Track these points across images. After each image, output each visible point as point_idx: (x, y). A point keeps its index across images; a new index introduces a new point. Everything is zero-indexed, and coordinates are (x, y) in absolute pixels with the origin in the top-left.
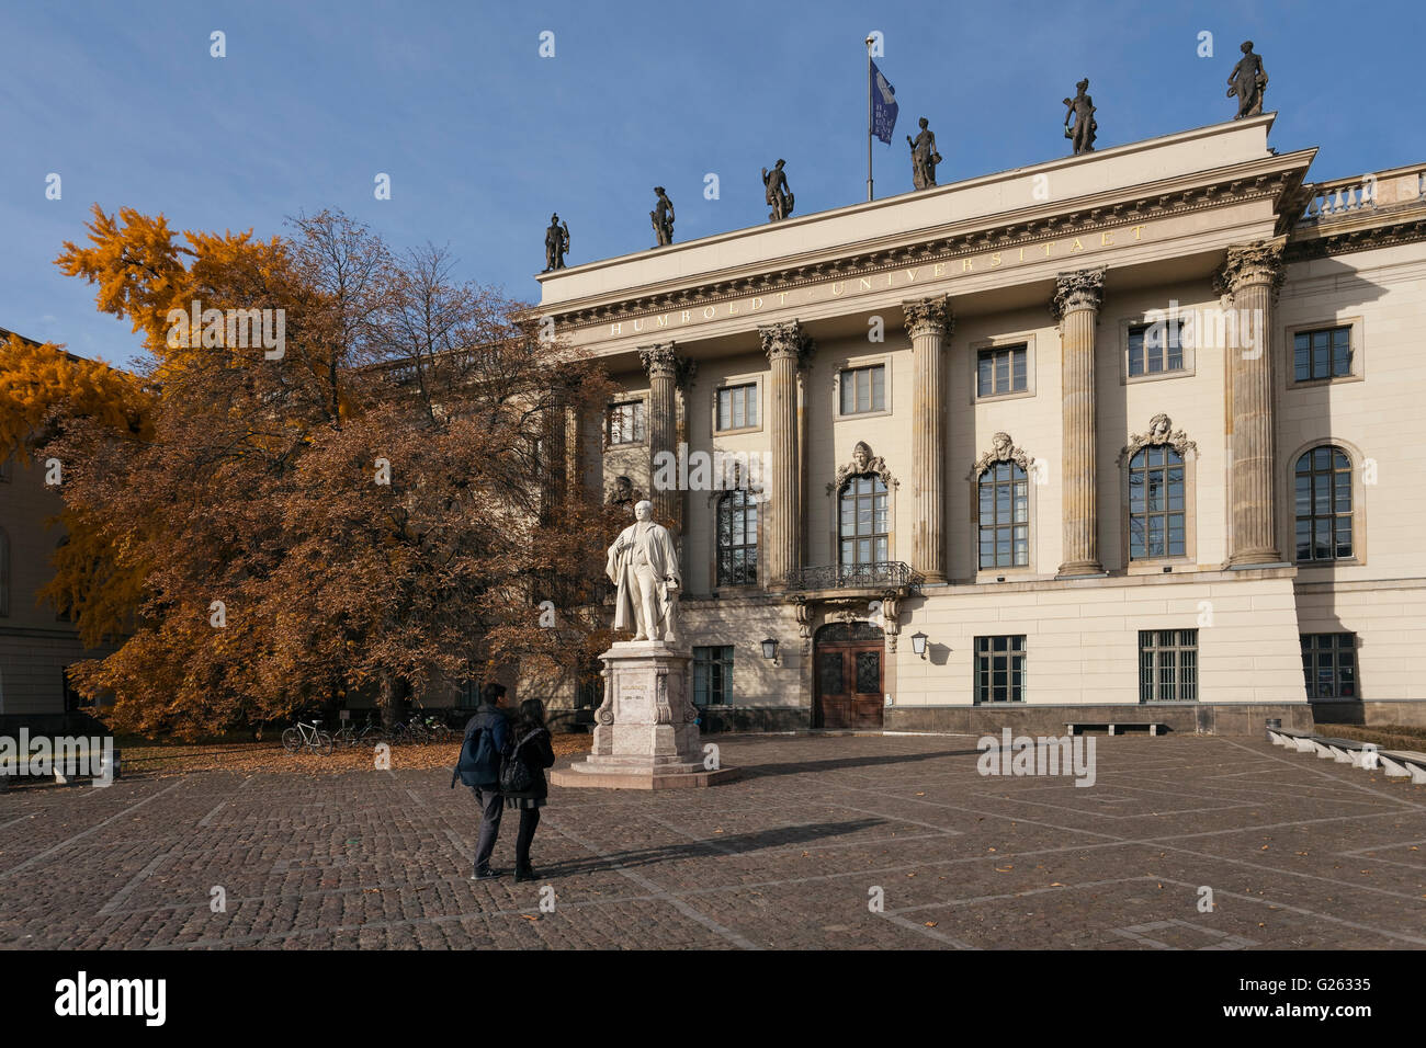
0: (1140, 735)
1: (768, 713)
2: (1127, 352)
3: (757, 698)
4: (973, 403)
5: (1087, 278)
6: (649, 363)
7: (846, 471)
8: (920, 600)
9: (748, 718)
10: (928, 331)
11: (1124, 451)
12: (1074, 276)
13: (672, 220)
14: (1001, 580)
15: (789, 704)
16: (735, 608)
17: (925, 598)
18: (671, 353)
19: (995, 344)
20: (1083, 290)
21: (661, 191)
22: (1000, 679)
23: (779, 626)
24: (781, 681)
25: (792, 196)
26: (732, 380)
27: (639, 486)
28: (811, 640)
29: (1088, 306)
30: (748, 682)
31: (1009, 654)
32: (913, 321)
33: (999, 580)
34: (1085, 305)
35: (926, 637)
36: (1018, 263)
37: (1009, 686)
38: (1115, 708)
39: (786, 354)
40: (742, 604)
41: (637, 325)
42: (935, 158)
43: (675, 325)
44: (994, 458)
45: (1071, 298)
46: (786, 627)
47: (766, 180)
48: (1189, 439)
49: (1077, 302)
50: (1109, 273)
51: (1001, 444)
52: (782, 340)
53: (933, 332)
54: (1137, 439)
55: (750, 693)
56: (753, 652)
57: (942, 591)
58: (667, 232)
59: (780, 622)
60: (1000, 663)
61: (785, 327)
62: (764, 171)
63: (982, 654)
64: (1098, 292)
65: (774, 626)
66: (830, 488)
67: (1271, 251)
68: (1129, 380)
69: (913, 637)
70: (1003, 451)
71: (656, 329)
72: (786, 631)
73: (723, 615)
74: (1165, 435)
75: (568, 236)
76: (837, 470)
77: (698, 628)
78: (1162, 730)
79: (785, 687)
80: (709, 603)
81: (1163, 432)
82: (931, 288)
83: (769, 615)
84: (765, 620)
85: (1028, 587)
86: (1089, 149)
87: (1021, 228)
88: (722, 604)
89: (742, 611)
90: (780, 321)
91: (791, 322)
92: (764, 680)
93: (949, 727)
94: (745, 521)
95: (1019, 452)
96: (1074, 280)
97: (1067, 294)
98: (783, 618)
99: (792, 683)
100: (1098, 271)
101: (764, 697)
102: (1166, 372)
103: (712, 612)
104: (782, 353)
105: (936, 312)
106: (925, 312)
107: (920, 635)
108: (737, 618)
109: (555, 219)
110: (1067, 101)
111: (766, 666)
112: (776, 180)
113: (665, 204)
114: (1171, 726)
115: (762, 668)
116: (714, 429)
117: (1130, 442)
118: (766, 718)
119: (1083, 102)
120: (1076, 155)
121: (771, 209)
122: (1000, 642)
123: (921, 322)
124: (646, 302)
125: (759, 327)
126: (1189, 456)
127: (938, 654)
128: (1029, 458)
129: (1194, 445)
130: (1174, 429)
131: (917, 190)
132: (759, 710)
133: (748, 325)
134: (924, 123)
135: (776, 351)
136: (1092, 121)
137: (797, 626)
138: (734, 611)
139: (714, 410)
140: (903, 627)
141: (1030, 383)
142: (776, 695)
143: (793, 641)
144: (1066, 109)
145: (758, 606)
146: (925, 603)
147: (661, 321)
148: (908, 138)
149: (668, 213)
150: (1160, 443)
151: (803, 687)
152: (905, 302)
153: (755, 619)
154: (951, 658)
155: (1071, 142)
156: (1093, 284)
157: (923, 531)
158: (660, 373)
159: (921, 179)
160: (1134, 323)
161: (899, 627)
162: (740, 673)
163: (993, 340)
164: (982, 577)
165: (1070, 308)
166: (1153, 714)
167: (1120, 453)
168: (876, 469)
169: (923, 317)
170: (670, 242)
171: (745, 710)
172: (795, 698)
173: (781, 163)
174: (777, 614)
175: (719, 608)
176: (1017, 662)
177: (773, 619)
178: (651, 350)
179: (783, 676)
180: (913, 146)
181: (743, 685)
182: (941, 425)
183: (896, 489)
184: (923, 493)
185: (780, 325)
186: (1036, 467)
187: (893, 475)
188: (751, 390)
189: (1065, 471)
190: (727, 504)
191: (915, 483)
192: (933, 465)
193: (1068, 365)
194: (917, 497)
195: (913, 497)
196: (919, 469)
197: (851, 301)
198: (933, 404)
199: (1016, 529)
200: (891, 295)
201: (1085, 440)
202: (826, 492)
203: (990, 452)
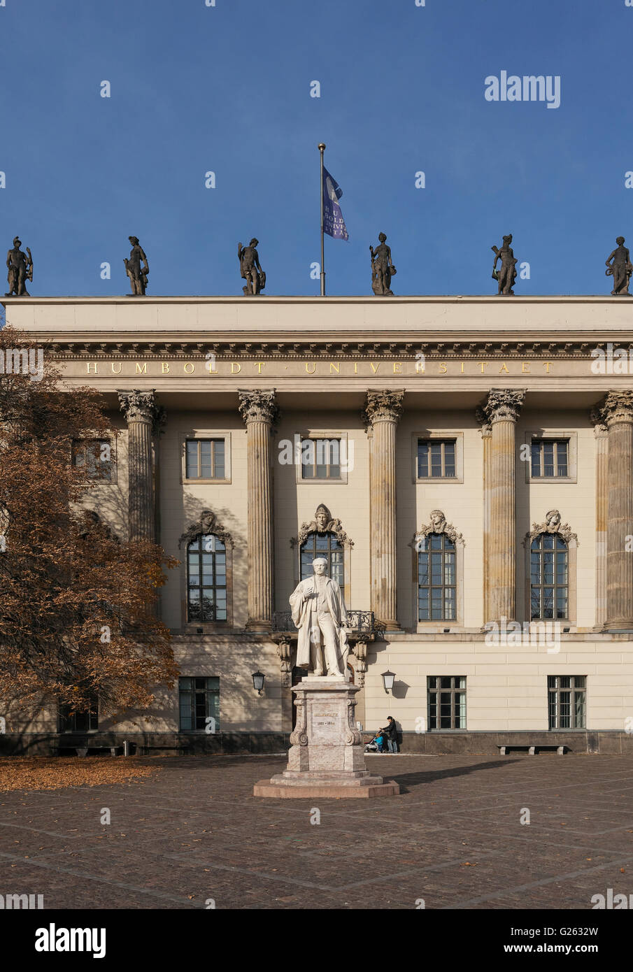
0: (551, 754)
1: (254, 737)
2: (530, 458)
3: (241, 724)
4: (414, 483)
5: (512, 396)
6: (127, 407)
7: (308, 528)
8: (382, 644)
9: (236, 742)
10: (388, 418)
11: (528, 535)
12: (502, 393)
13: (147, 272)
14: (447, 631)
15: (272, 729)
16: (218, 643)
17: (387, 642)
18: (151, 401)
19: (432, 436)
20: (509, 405)
21: (135, 241)
22: (445, 710)
23: (261, 661)
24: (263, 709)
25: (264, 274)
26: (201, 433)
27: (108, 522)
28: (290, 674)
29: (512, 419)
30: (233, 710)
31: (452, 690)
32: (375, 408)
33: (445, 631)
34: (509, 417)
35: (394, 675)
36: (460, 374)
37: (453, 717)
38: (532, 734)
39: (263, 419)
40: (226, 640)
41: (114, 368)
42: (391, 270)
43: (155, 374)
44: (431, 530)
45: (499, 410)
46: (266, 662)
47: (242, 254)
48: (573, 531)
49: (503, 414)
50: (528, 395)
51: (437, 520)
52: (259, 405)
53: (392, 419)
54: (537, 527)
55: (235, 719)
56: (237, 683)
57: (401, 637)
58: (142, 282)
59: (262, 657)
60: (445, 697)
61: (262, 394)
62: (240, 246)
63: (432, 690)
64: (518, 408)
65: (256, 661)
66: (294, 542)
68: (531, 480)
69: (384, 675)
70: (438, 526)
71: (134, 374)
72: (267, 665)
73: (207, 649)
74: (557, 527)
75: (31, 264)
76: (300, 526)
77: (183, 660)
78: (566, 751)
79: (267, 715)
80: (194, 638)
81: (555, 524)
82: (390, 382)
83: (251, 652)
84: (247, 655)
85: (468, 638)
86: (511, 293)
87: (465, 346)
88: (207, 639)
89: (226, 647)
90: (257, 387)
91: (269, 390)
92: (248, 708)
93: (409, 749)
94: (214, 564)
95: (450, 527)
96: (502, 396)
97: (496, 407)
98: (265, 654)
99: (273, 711)
100: (520, 392)
101: (248, 723)
102: (556, 477)
103: (198, 646)
104: (259, 418)
105: (395, 403)
106: (387, 402)
107: (388, 674)
108: (221, 652)
109: (17, 242)
110: (494, 248)
111: (250, 696)
112: (250, 257)
113: (138, 255)
114: (571, 748)
115: (246, 698)
116: (184, 477)
117: (532, 529)
118: (252, 742)
119: (506, 252)
120: (499, 295)
121: (245, 282)
122: (446, 681)
123: (382, 410)
124: (126, 347)
125: (240, 390)
126: (571, 545)
127: (399, 690)
128: (459, 534)
129: (576, 536)
130: (563, 522)
131: (377, 295)
132: (245, 735)
133: (230, 387)
134: (383, 238)
135: (254, 414)
136: (514, 271)
137: (279, 662)
138: (218, 646)
139: (184, 459)
140: (369, 666)
141: (459, 472)
142: (259, 722)
143: (274, 675)
144: (495, 255)
145: (241, 642)
146: (387, 646)
147: (140, 367)
148: (371, 248)
149: (143, 265)
150: (553, 532)
151: (284, 715)
152: (370, 390)
153: (238, 654)
154: (409, 692)
155: (497, 284)
156: (515, 401)
157: (384, 586)
158: (139, 418)
159: (379, 285)
160: (536, 435)
161: (366, 666)
162: (225, 702)
163: (431, 433)
164: (422, 627)
165: (498, 418)
166: (558, 738)
167: (525, 537)
168: (334, 529)
169: (384, 406)
170: (144, 293)
171: (231, 735)
172: (277, 724)
173: (255, 242)
174: (259, 650)
175: (204, 642)
176: (458, 696)
177: (256, 654)
178: (131, 394)
179: (265, 705)
180: (373, 255)
181: (228, 712)
182: (396, 498)
183: (351, 548)
184: (383, 555)
185: (258, 391)
186: (463, 541)
187: (349, 536)
188: (218, 445)
189: (492, 547)
190: (195, 547)
191: (376, 545)
192: (392, 532)
193: (496, 463)
194: (378, 557)
195: (374, 558)
196: (380, 534)
197: (322, 381)
198: (391, 480)
199: (446, 590)
200: (356, 382)
201: (509, 524)
202: (291, 545)
203: (428, 525)
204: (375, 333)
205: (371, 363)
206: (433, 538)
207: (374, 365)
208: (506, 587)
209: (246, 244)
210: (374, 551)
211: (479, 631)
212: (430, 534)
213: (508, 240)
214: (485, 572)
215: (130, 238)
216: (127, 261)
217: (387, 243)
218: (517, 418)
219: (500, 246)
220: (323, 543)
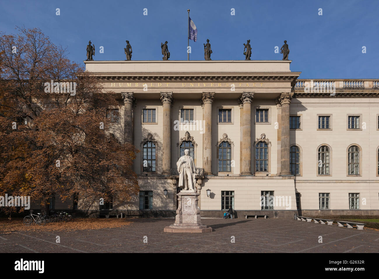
0: (262, 218)
1: (164, 212)
2: (256, 116)
3: (160, 207)
4: (218, 124)
5: (250, 94)
6: (124, 98)
7: (182, 140)
8: (206, 180)
9: (157, 213)
10: (209, 102)
11: (255, 142)
12: (246, 93)
13: (131, 52)
14: (228, 175)
15: (170, 209)
16: (153, 179)
17: (208, 179)
18: (132, 96)
19: (223, 108)
20: (249, 97)
21: (128, 42)
22: (227, 203)
23: (167, 185)
24: (167, 202)
25: (169, 53)
26: (148, 107)
27: (117, 137)
28: (176, 190)
30: (157, 202)
31: (229, 196)
32: (205, 99)
33: (227, 175)
34: (249, 102)
35: (210, 190)
38: (256, 211)
40: (155, 178)
41: (120, 85)
42: (211, 52)
43: (134, 87)
44: (223, 141)
45: (246, 99)
46: (168, 186)
47: (162, 46)
48: (269, 141)
49: (247, 101)
50: (255, 94)
51: (225, 137)
52: (167, 97)
53: (210, 102)
54: (258, 139)
55: (158, 206)
56: (158, 193)
57: (213, 177)
58: (130, 56)
59: (167, 184)
60: (227, 198)
61: (168, 94)
62: (162, 44)
63: (223, 196)
64: (252, 99)
65: (165, 185)
66: (178, 144)
67: (290, 95)
68: (256, 123)
69: (207, 190)
70: (225, 139)
71: (127, 87)
72: (168, 187)
73: (149, 181)
74: (264, 139)
75: (94, 50)
76: (180, 139)
77: (141, 185)
78: (267, 217)
79: (168, 204)
80: (145, 177)
81: (264, 138)
82: (210, 89)
83: (163, 182)
84: (162, 183)
85: (235, 178)
86: (250, 59)
87: (234, 77)
88: (149, 178)
89: (155, 180)
90: (167, 91)
91: (170, 92)
92: (162, 202)
93: (215, 216)
95: (229, 139)
96: (247, 94)
97: (245, 98)
98: (168, 183)
99: (170, 203)
100: (252, 93)
101: (162, 207)
102: (264, 122)
103: (146, 180)
104: (167, 102)
105: (211, 97)
106: (209, 96)
107: (208, 190)
108: (153, 182)
109: (90, 43)
110: (244, 44)
111: (163, 197)
112: (165, 47)
113: (129, 47)
114: (268, 216)
115: (162, 198)
116: (142, 122)
117: (256, 140)
118: (163, 214)
119: (248, 46)
120: (246, 60)
121: (163, 56)
122: (227, 192)
123: (207, 99)
124: (124, 78)
125: (161, 92)
126: (269, 146)
127: (212, 196)
128: (232, 142)
129: (270, 143)
130: (266, 138)
131: (206, 60)
132: (161, 211)
133: (158, 91)
134: (208, 41)
135: (166, 100)
136: (251, 52)
137: (172, 186)
138: (152, 180)
139: (142, 116)
140: (202, 187)
141: (232, 121)
142: (166, 207)
143: (171, 190)
144: (244, 47)
145: (160, 179)
146: (208, 181)
147: (129, 85)
148: (204, 44)
149: (130, 50)
150: (263, 141)
151: (174, 204)
152: (203, 92)
153: (159, 183)
154: (215, 196)
155: (245, 56)
156: (251, 96)
157: (207, 160)
158: (128, 102)
159: (207, 57)
160: (257, 108)
161: (201, 187)
162: (155, 200)
163: (223, 107)
164: (220, 174)
165: (245, 102)
166: (265, 213)
167: (254, 143)
168: (191, 140)
169: (208, 98)
170: (130, 60)
171: (156, 211)
172: (171, 207)
173: (167, 42)
174: (166, 181)
175: (148, 179)
176: (231, 198)
177: (165, 183)
178: (126, 94)
179: (168, 201)
180: (205, 47)
181: (155, 203)
182: (212, 129)
183: (197, 147)
184: (207, 149)
185: (167, 93)
186: (234, 144)
187: (196, 142)
188: (154, 111)
189: (243, 147)
190: (145, 146)
191: (205, 146)
192: (210, 141)
193: (244, 117)
194: (206, 149)
195: (204, 150)
196: (206, 142)
197: (188, 89)
198: (210, 123)
199: (228, 161)
200: (199, 89)
201: (248, 139)
202: (177, 145)
203: (222, 139)
204: (205, 73)
205: (204, 83)
206: (224, 143)
207: (205, 84)
208: (248, 160)
209: (164, 43)
210: (204, 147)
211: (239, 175)
212: (223, 142)
213: (249, 41)
214: (240, 155)
215: (126, 41)
216: (125, 49)
217: (209, 43)
218: (251, 102)
219: (246, 44)
220: (187, 145)
